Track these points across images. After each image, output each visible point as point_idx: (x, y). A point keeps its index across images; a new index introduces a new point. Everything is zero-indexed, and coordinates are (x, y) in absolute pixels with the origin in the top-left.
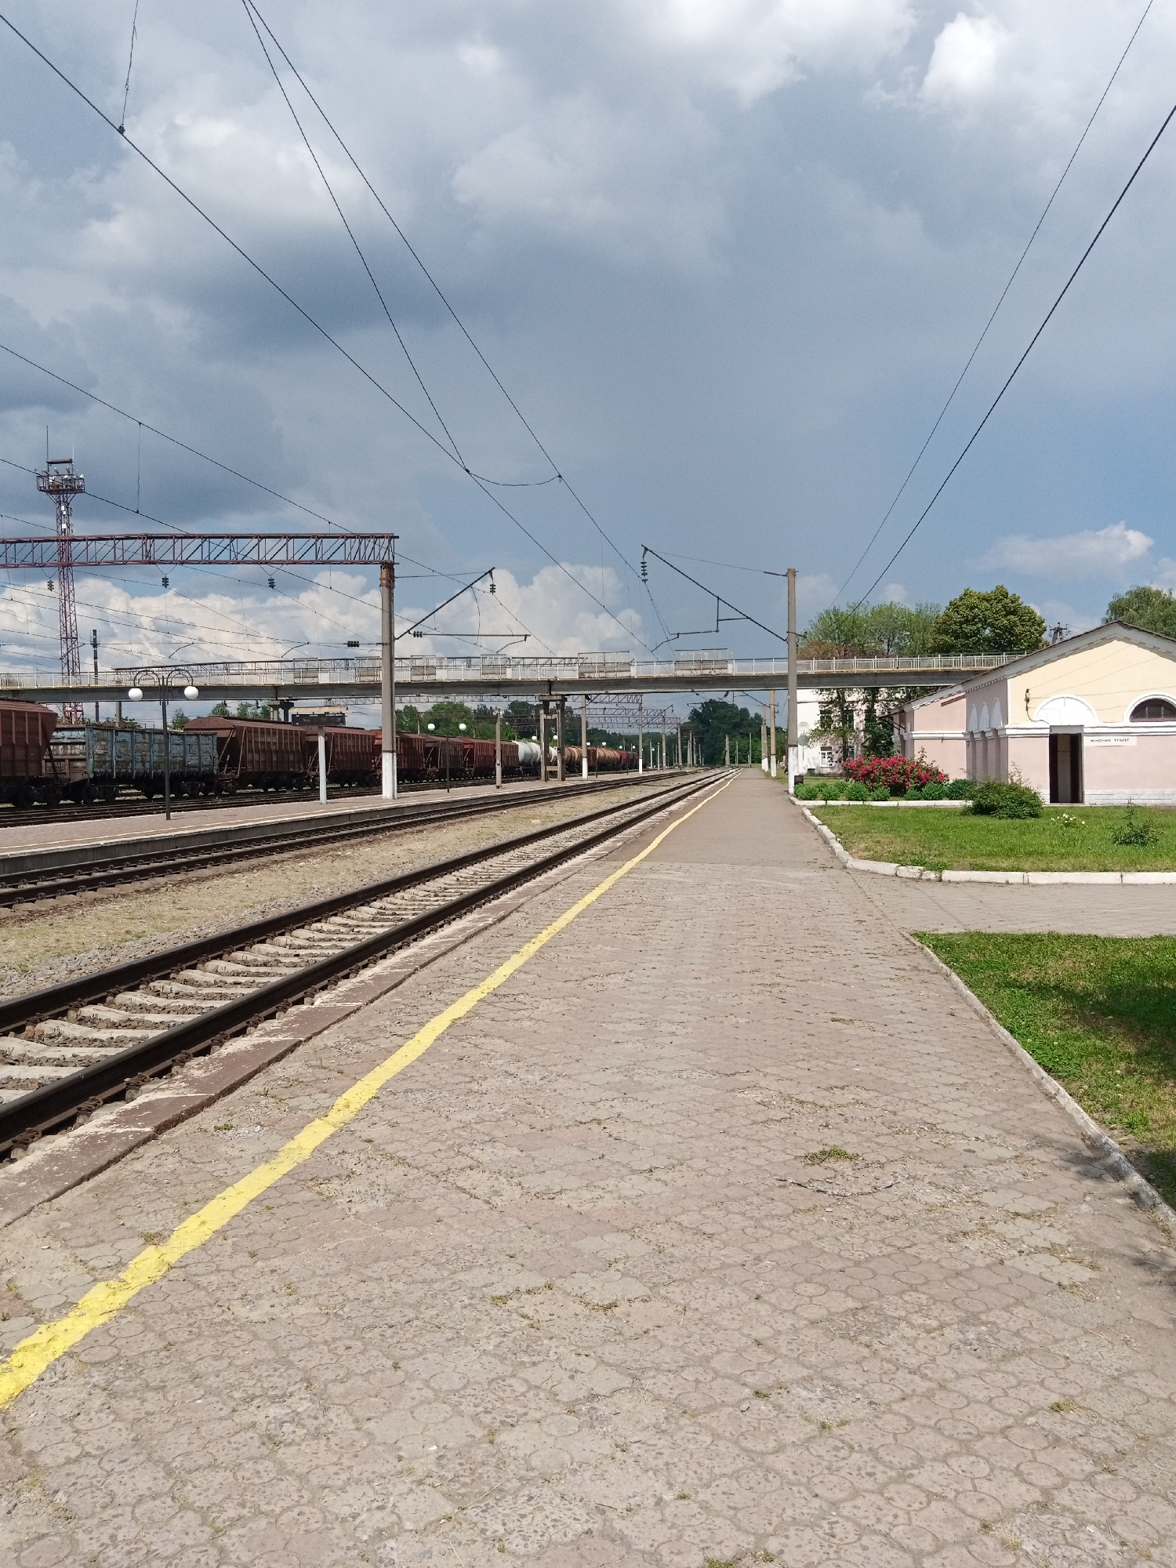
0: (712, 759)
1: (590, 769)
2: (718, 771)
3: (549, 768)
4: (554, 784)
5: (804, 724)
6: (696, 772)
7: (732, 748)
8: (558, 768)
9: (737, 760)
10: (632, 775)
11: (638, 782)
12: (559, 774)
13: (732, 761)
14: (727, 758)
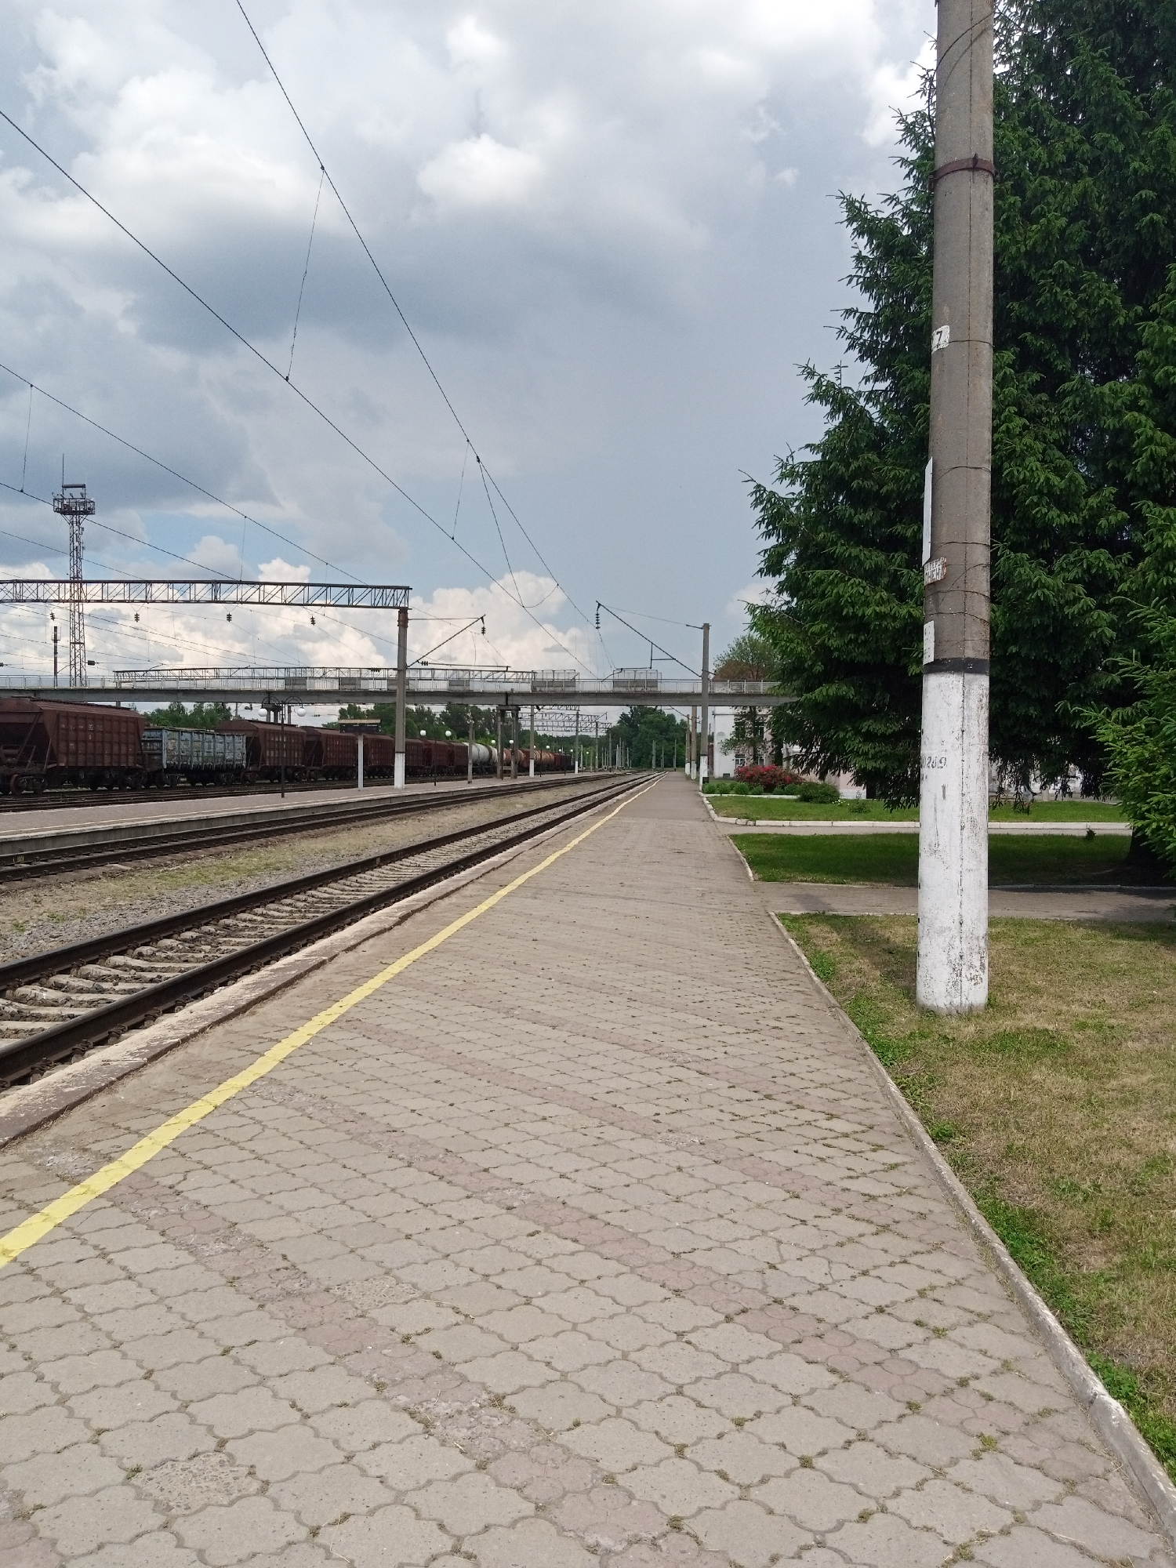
0: (640, 762)
1: (536, 770)
2: (645, 774)
3: (505, 768)
4: (507, 782)
5: (721, 734)
6: (625, 774)
7: (659, 752)
8: (512, 767)
9: (662, 764)
10: (569, 776)
11: (576, 782)
12: (513, 773)
13: (658, 765)
14: (654, 762)
